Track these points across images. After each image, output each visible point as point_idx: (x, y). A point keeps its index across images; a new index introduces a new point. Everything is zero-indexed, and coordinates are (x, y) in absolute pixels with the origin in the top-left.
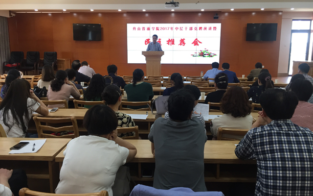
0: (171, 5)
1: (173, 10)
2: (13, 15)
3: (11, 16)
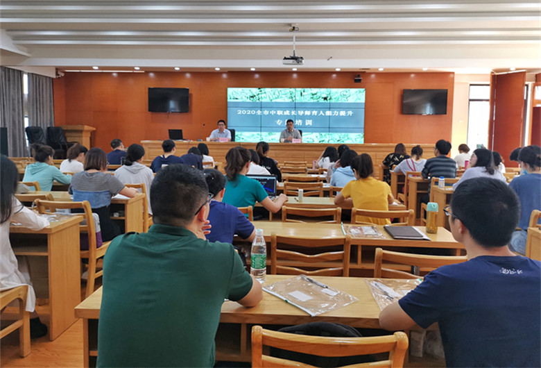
0: (291, 61)
1: (295, 70)
3: (58, 77)
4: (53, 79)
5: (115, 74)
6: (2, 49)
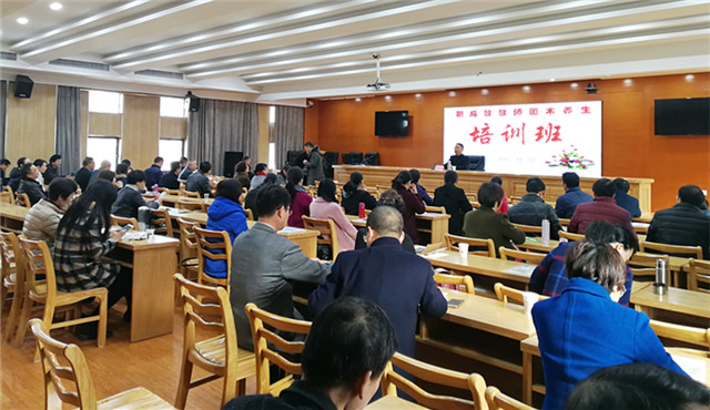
2: (311, 103)
3: (309, 106)
4: (304, 108)
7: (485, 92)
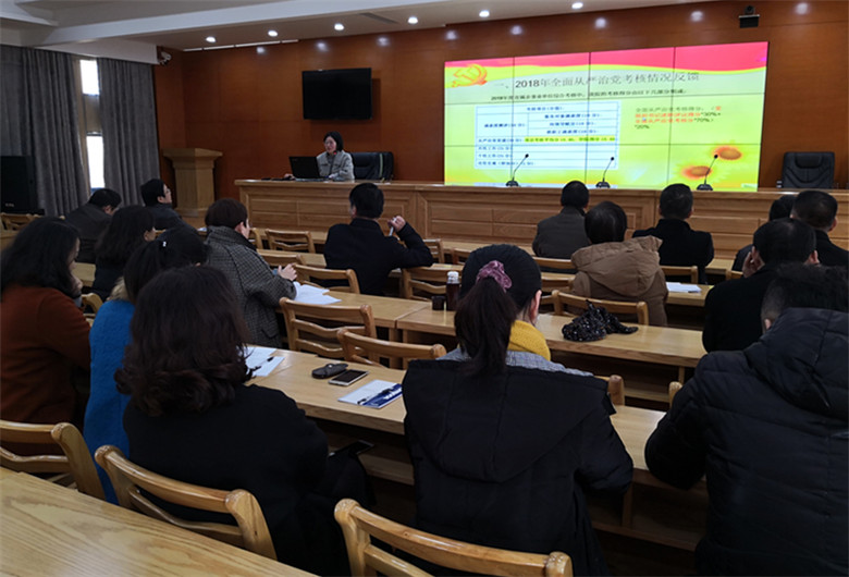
1: (577, 7)
2: (167, 57)
3: (162, 62)
4: (153, 66)
5: (260, 50)
6: (2, 19)
7: (516, 30)
